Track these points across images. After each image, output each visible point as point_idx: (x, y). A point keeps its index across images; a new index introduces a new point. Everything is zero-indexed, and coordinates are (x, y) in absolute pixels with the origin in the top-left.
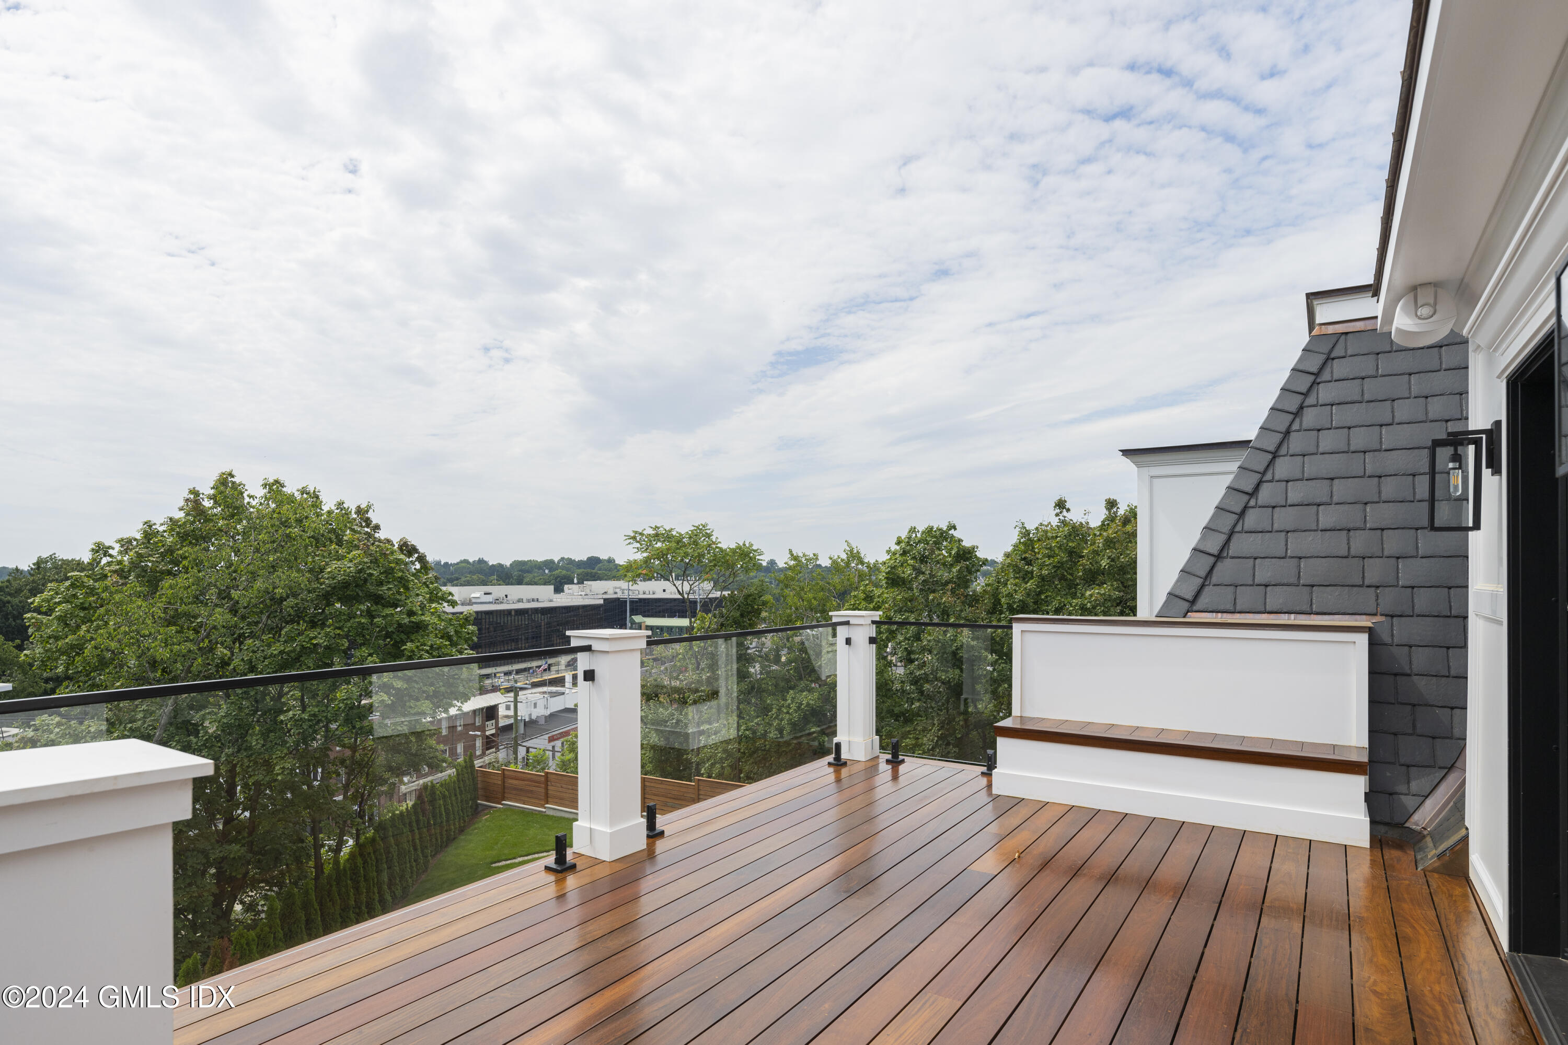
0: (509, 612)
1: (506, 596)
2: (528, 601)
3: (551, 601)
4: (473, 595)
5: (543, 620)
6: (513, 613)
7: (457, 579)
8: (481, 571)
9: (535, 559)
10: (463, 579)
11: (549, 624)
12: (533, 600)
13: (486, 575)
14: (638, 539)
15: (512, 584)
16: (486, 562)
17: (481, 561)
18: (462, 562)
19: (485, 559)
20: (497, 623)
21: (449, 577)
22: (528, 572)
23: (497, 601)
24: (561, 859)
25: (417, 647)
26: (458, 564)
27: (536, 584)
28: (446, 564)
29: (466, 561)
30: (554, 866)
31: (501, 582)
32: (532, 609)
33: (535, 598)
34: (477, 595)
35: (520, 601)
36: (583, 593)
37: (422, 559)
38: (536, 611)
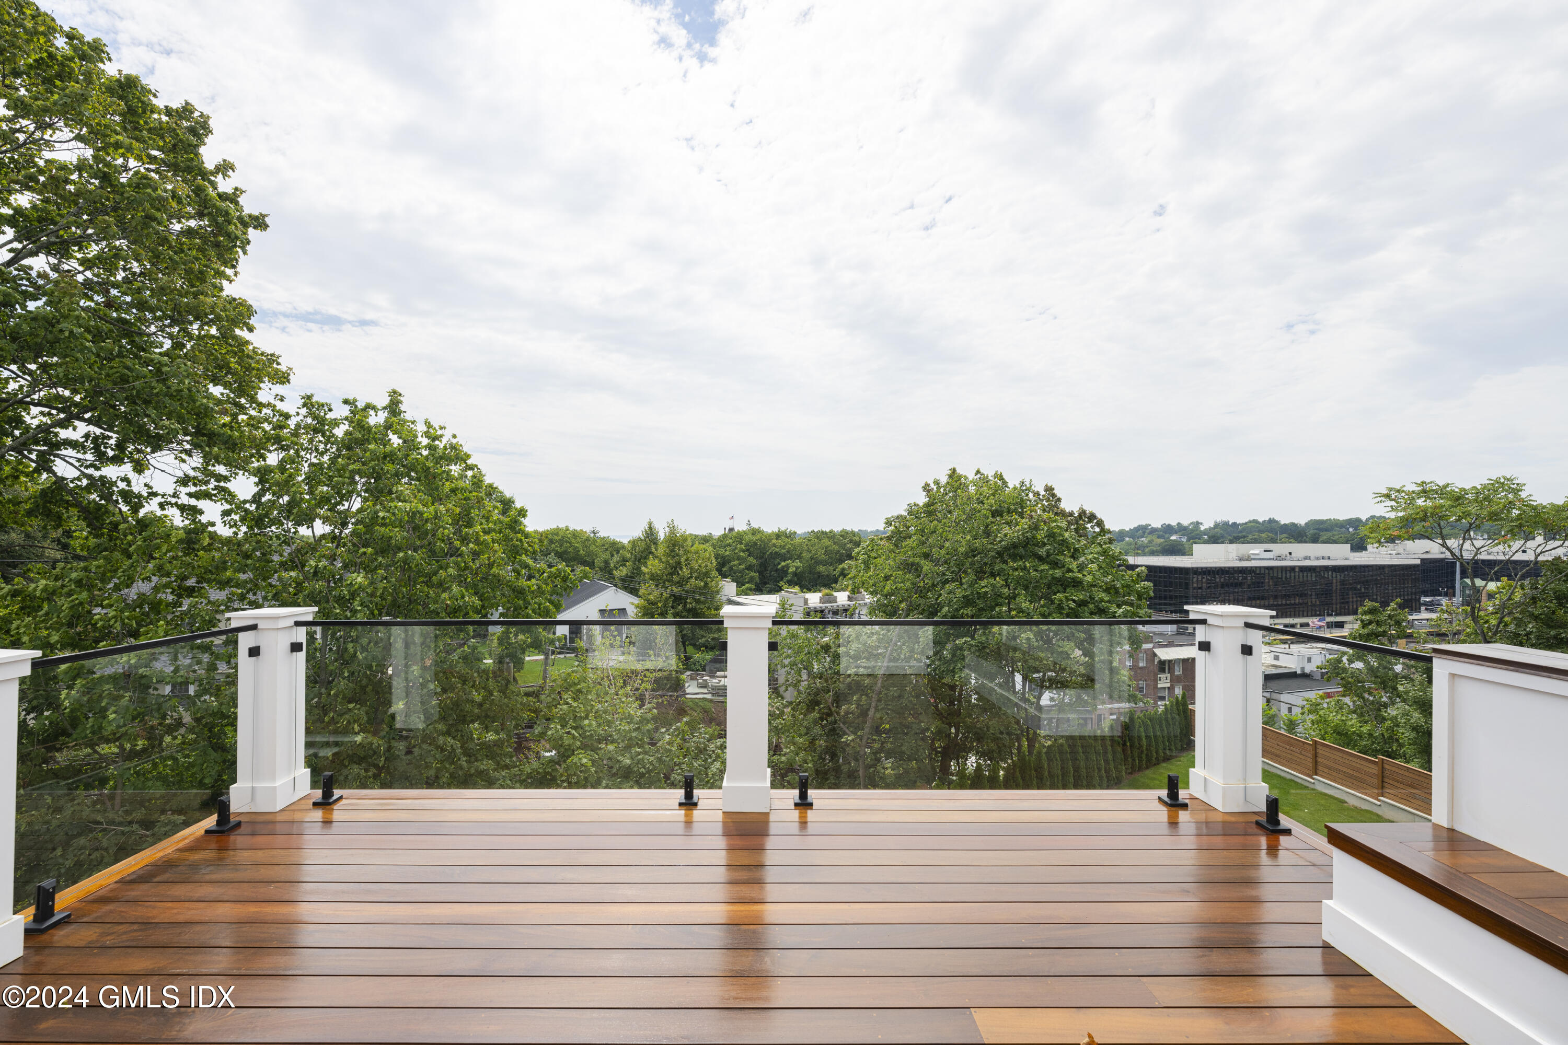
0: (1292, 569)
1: (1290, 554)
2: (1317, 559)
3: (1346, 559)
4: (1252, 552)
5: (1336, 578)
6: (1297, 570)
7: (1244, 537)
8: (1271, 530)
9: (1336, 518)
10: (1250, 537)
11: (1343, 583)
12: (1323, 558)
13: (1276, 534)
14: (1393, 496)
15: (1305, 542)
16: (1277, 522)
17: (1271, 521)
18: (1250, 522)
19: (1276, 519)
20: (1278, 578)
21: (1236, 535)
22: (1327, 530)
23: (1279, 558)
24: (1173, 795)
25: (1066, 597)
26: (1246, 523)
27: (1335, 542)
28: (1235, 524)
29: (1255, 521)
30: (1166, 799)
31: (1292, 540)
32: (1320, 567)
33: (1326, 555)
34: (1257, 552)
35: (1309, 558)
36: (1394, 553)
37: (1100, 524)
38: (1326, 568)
